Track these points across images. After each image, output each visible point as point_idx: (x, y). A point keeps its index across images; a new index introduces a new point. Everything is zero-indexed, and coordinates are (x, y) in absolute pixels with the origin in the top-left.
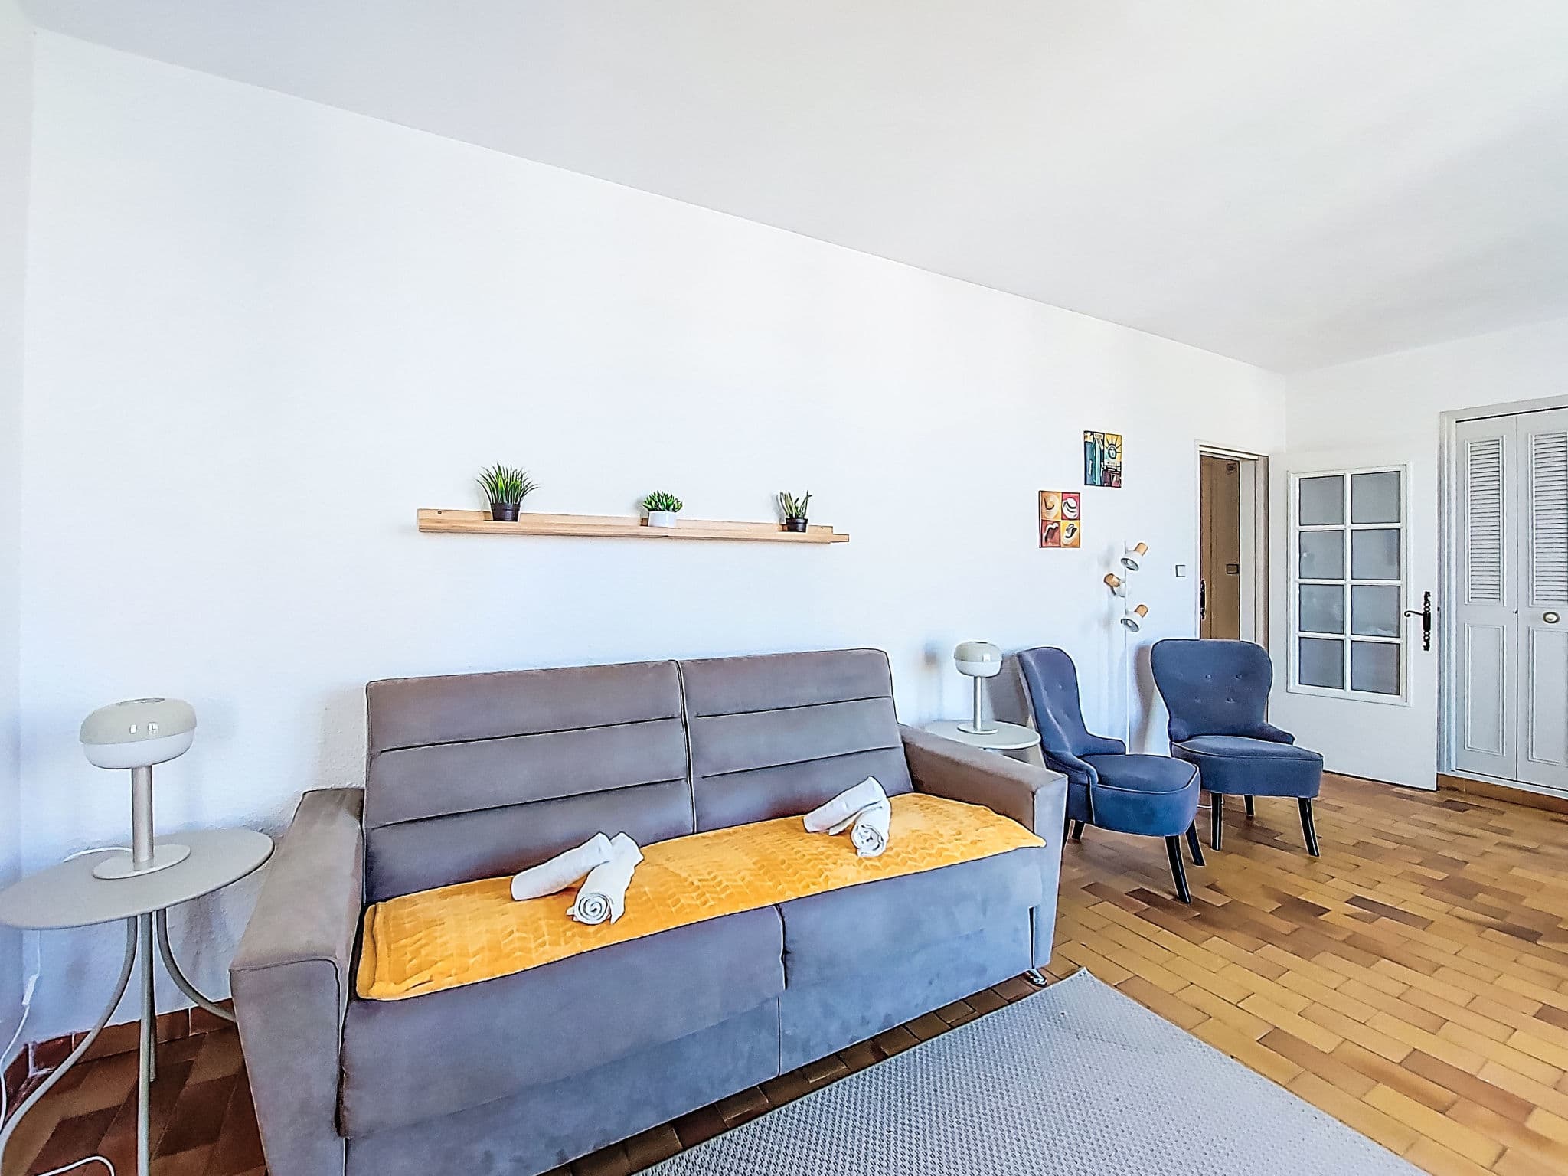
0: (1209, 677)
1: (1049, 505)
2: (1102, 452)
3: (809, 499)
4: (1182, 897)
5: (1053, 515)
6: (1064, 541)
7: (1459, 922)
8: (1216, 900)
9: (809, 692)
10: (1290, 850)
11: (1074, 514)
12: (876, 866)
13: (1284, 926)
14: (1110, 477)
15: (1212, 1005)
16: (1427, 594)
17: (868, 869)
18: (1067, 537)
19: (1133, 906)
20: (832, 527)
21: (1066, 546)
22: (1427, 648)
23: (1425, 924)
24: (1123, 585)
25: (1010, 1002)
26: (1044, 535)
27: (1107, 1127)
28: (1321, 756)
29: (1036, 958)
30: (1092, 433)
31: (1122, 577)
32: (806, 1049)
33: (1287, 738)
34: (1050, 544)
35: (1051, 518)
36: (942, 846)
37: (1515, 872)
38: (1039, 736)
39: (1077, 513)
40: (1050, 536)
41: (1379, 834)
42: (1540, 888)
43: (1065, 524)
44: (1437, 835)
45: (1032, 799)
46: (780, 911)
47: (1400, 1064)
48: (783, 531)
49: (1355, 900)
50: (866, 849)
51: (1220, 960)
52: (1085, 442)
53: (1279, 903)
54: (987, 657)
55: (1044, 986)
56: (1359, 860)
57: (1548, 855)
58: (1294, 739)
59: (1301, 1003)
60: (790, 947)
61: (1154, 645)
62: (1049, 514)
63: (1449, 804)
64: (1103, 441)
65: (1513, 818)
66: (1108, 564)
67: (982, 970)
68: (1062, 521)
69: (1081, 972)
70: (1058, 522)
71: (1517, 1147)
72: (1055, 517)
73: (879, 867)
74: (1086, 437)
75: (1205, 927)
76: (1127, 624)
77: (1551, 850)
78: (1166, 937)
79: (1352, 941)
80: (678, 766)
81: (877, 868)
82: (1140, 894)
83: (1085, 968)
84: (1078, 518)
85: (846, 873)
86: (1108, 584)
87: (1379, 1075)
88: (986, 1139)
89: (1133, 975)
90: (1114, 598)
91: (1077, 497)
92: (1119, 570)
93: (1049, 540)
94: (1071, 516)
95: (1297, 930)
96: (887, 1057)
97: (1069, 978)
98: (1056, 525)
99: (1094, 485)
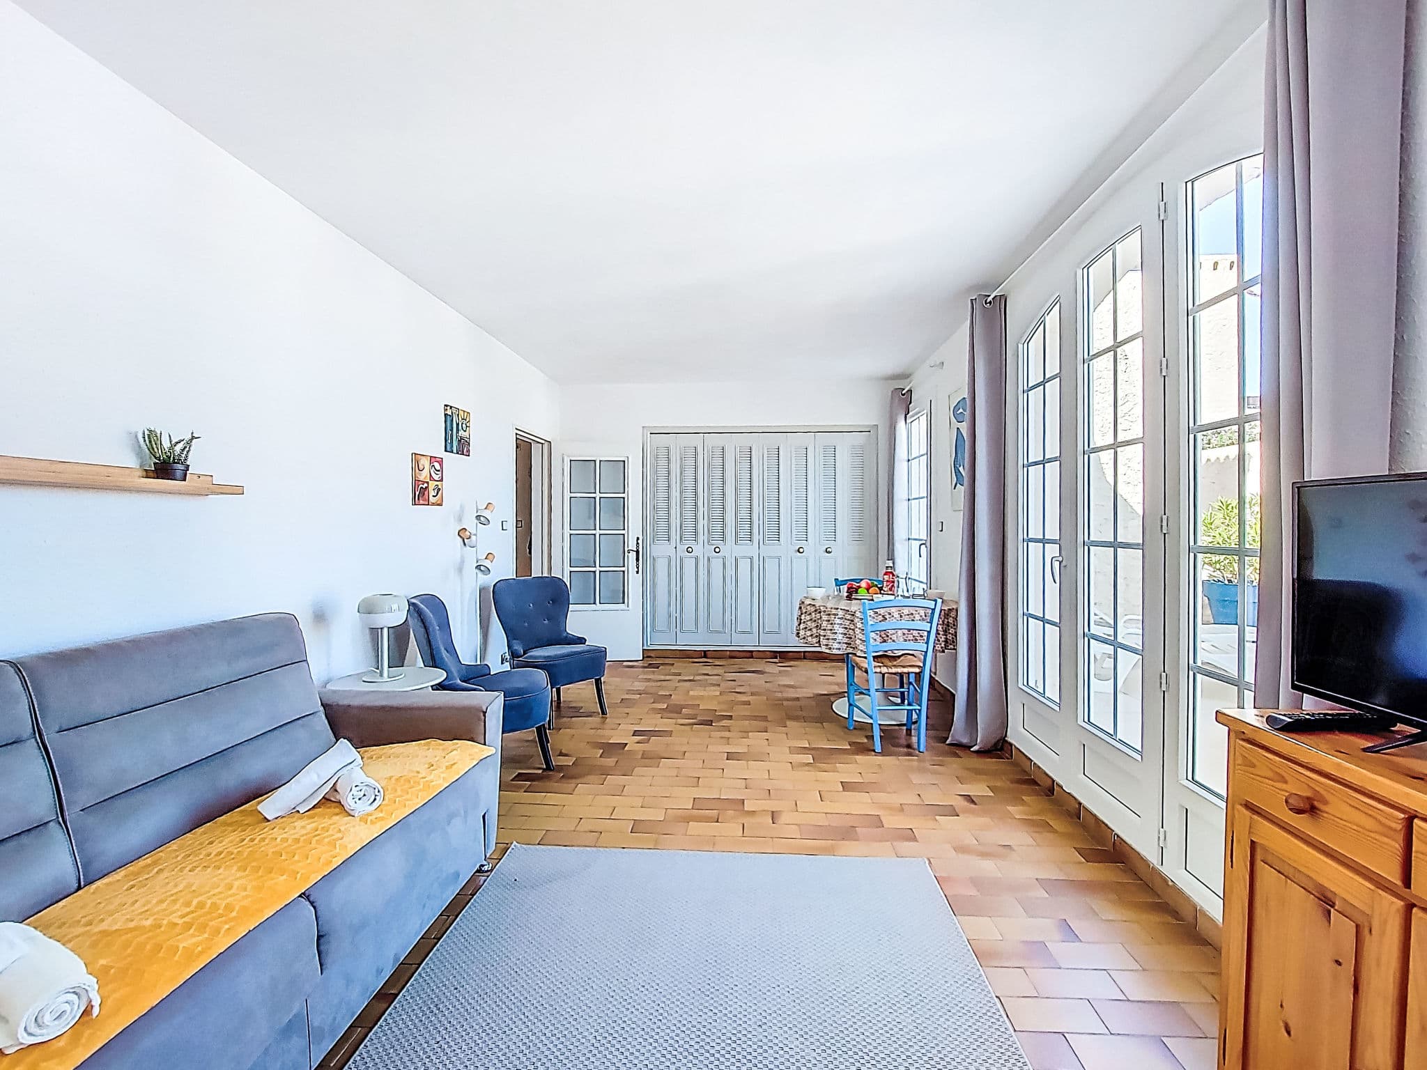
0: (531, 605)
1: (421, 467)
2: (458, 425)
3: (194, 441)
4: (549, 768)
5: (424, 476)
6: (432, 500)
7: (683, 727)
8: (569, 761)
9: (218, 671)
10: (591, 716)
11: (438, 476)
12: (380, 817)
13: (610, 762)
14: (463, 447)
15: (599, 825)
16: (638, 539)
17: (376, 823)
18: (433, 496)
19: (520, 787)
20: (212, 476)
21: (433, 504)
22: (637, 572)
23: (670, 733)
24: (473, 538)
25: (473, 895)
26: (417, 493)
27: (584, 929)
28: (606, 648)
29: (488, 848)
30: (451, 407)
31: (473, 532)
32: (333, 1031)
33: (581, 641)
34: (421, 502)
35: (422, 478)
36: (424, 780)
37: (691, 693)
38: (444, 671)
39: (440, 475)
40: (420, 494)
41: (629, 692)
42: (702, 698)
43: (432, 485)
44: (654, 684)
45: (483, 718)
46: (308, 898)
47: (692, 809)
48: (147, 477)
49: (635, 733)
50: (361, 808)
51: (590, 796)
52: (445, 415)
53: (601, 749)
54: (395, 607)
55: (492, 870)
56: (627, 710)
57: (699, 680)
58: (586, 640)
59: (639, 802)
60: (324, 929)
61: (494, 586)
62: (420, 475)
63: (650, 666)
64: (458, 415)
65: (679, 666)
66: (460, 520)
67: (457, 875)
68: (430, 482)
69: (513, 846)
70: (428, 483)
71: (747, 821)
72: (425, 479)
73: (383, 817)
74: (446, 410)
75: (570, 781)
76: (480, 569)
77: (697, 678)
78: (552, 798)
79: (645, 756)
80: (43, 805)
81: (382, 819)
82: (520, 777)
83: (515, 842)
84: (442, 480)
85: (355, 835)
86: (461, 537)
87: (687, 820)
88: (515, 992)
89: (544, 832)
90: (465, 548)
91: (441, 462)
92: (470, 524)
93: (420, 498)
94: (436, 477)
95: (617, 761)
96: (397, 995)
97: (506, 855)
98: (426, 485)
99: (452, 452)
